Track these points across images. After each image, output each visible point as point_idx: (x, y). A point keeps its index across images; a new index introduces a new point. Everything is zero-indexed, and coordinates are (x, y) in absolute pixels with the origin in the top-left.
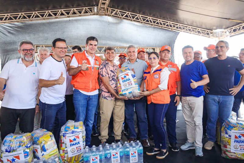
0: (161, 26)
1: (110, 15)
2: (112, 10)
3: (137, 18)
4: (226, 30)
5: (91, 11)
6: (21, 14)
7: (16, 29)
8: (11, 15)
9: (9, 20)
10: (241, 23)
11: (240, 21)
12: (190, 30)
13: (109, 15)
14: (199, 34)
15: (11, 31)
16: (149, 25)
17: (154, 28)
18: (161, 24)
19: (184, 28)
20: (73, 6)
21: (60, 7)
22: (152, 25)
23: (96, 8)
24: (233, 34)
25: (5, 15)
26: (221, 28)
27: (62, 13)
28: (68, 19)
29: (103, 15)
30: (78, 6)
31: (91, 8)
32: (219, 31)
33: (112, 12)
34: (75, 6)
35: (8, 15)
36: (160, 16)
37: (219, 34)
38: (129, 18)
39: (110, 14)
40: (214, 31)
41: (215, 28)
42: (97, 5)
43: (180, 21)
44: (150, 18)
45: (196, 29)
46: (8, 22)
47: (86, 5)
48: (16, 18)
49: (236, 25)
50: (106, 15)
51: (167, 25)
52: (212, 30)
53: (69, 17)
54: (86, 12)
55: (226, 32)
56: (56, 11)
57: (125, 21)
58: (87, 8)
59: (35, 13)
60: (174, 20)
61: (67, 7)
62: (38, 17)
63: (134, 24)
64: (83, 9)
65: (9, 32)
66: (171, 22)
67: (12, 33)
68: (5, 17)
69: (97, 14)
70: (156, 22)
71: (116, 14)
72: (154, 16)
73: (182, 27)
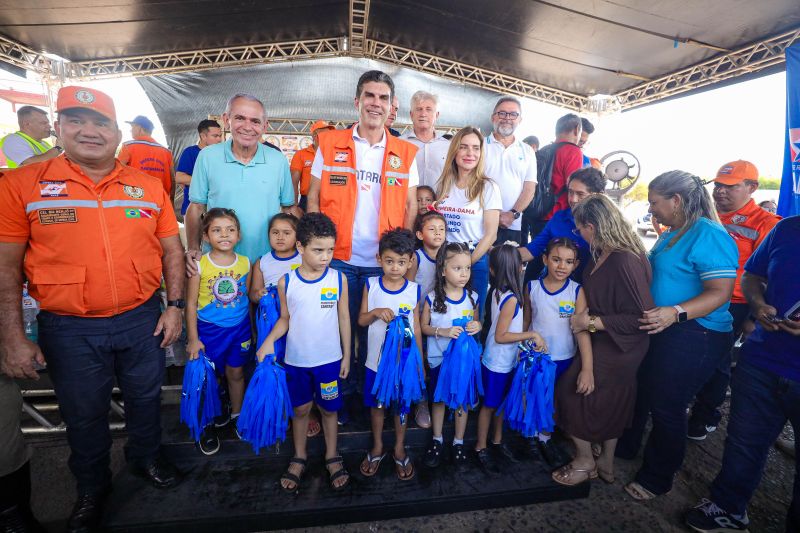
0: (480, 82)
1: (375, 57)
2: (378, 45)
3: (431, 63)
4: (614, 98)
5: (335, 47)
6: (199, 54)
7: (192, 84)
8: (179, 56)
9: (176, 65)
10: (644, 82)
11: (642, 79)
12: (540, 94)
13: (372, 57)
14: (559, 103)
15: (184, 90)
16: (454, 82)
17: (465, 86)
18: (481, 79)
19: (527, 90)
20: (298, 36)
21: (273, 38)
22: (461, 80)
23: (345, 41)
24: (627, 106)
25: (167, 57)
26: (606, 93)
27: (277, 51)
28: (290, 64)
29: (360, 56)
30: (310, 35)
31: (335, 41)
32: (600, 98)
33: (377, 51)
34: (301, 37)
35: (173, 57)
36: (480, 62)
37: (600, 106)
38: (414, 65)
39: (374, 54)
40: (590, 98)
41: (593, 91)
42: (348, 35)
43: (521, 73)
44: (457, 65)
45: (553, 92)
46: (176, 70)
47: (326, 35)
48: (188, 61)
49: (633, 87)
50: (365, 56)
51: (494, 82)
52: (586, 97)
53: (290, 60)
54: (326, 50)
55: (614, 102)
56: (265, 48)
57: (406, 70)
58: (326, 40)
59: (224, 52)
60: (508, 72)
61: (286, 37)
62: (231, 59)
63: (425, 79)
64: (318, 43)
65: (180, 92)
66: (501, 76)
67: (184, 94)
68: (168, 60)
69: (348, 55)
70: (469, 73)
71: (387, 54)
72: (466, 60)
73: (524, 87)
